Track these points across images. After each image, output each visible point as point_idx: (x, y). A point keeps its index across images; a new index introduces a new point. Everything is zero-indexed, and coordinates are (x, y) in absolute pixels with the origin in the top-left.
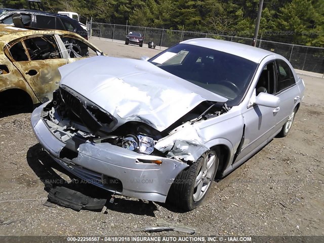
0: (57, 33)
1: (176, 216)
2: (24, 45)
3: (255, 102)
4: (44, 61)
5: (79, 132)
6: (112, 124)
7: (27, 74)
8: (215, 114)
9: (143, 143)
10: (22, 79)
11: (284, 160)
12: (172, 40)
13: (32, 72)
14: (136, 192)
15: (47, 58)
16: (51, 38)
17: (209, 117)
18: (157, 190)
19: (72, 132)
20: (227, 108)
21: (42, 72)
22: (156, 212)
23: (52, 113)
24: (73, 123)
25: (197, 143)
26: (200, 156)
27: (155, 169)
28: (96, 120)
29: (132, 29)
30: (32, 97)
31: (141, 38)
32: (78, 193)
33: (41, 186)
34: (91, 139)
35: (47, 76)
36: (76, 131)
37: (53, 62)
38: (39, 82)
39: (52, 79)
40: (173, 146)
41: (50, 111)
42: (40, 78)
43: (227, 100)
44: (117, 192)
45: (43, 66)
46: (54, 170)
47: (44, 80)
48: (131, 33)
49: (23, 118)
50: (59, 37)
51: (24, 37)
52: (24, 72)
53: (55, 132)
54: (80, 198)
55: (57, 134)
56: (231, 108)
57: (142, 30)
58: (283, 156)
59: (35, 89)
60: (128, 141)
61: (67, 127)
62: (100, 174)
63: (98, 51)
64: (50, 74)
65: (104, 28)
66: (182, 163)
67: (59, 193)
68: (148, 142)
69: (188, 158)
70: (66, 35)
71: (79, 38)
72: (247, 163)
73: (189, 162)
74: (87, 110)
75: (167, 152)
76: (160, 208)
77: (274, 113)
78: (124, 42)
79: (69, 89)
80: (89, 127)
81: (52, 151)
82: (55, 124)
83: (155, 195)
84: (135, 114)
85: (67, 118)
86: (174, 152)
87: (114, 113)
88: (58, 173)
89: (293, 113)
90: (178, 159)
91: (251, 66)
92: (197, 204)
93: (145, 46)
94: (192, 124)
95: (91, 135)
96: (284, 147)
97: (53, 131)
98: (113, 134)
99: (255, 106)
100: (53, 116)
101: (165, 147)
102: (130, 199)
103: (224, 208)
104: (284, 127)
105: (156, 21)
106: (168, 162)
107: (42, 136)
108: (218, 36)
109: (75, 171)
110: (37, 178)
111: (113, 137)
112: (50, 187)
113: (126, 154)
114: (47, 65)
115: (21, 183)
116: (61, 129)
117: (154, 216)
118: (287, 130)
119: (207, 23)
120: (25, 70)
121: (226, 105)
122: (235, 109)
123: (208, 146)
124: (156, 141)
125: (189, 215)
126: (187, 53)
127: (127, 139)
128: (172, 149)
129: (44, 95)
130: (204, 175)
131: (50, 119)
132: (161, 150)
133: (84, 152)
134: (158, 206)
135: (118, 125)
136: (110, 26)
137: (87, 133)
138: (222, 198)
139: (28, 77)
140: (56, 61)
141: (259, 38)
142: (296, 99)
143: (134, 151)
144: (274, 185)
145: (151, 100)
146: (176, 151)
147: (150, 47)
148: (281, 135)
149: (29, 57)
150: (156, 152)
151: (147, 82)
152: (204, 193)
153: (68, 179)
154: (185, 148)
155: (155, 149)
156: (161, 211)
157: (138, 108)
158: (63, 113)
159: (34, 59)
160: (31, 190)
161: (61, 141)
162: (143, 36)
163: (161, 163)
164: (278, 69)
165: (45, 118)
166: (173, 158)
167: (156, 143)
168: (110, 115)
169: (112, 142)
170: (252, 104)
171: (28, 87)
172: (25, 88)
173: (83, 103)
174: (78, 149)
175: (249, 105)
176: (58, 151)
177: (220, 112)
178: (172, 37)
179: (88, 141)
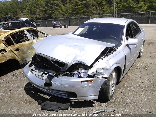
0: (24, 29)
1: (104, 104)
2: (11, 38)
3: (127, 44)
4: (21, 43)
5: (49, 73)
6: (65, 67)
7: (15, 51)
8: (111, 53)
9: (82, 73)
10: (13, 54)
11: (144, 68)
12: (75, 22)
13: (17, 50)
14: (83, 97)
15: (22, 42)
16: (22, 32)
17: (109, 55)
18: (93, 94)
19: (46, 74)
20: (115, 49)
21: (22, 48)
22: (93, 105)
23: (33, 67)
24: (46, 70)
25: (107, 68)
26: (110, 74)
27: (90, 84)
28: (58, 66)
29: (55, 21)
30: (19, 61)
31: (60, 24)
32: (55, 103)
33: (36, 103)
34: (56, 76)
35: (24, 50)
36: (48, 73)
37: (25, 43)
38: (21, 54)
39: (27, 51)
40: (97, 71)
41: (32, 66)
42: (21, 52)
43: (115, 45)
44: (74, 99)
45: (21, 46)
46: (40, 94)
47: (23, 52)
48: (55, 22)
49: (17, 72)
50: (26, 31)
51: (10, 34)
52: (13, 50)
53: (38, 76)
54: (56, 105)
55: (40, 77)
56: (117, 48)
57: (60, 20)
58: (143, 66)
59: (20, 57)
60: (74, 73)
61: (43, 73)
62: (65, 91)
63: (45, 34)
64: (25, 49)
65: (42, 23)
66: (103, 79)
67: (46, 105)
68: (84, 72)
69: (104, 76)
70: (29, 29)
71: (35, 29)
72: (128, 73)
73: (106, 78)
74: (53, 63)
75: (94, 75)
76: (95, 102)
77: (135, 47)
78: (53, 27)
79: (41, 54)
80: (55, 71)
81: (39, 85)
82: (36, 72)
83: (93, 96)
84: (76, 60)
85: (42, 68)
86: (97, 75)
87: (66, 61)
88: (42, 95)
89: (143, 45)
90: (100, 77)
91: (121, 27)
92: (112, 97)
93: (63, 27)
94: (102, 59)
95: (56, 74)
96: (142, 62)
97: (37, 76)
98: (67, 71)
99: (127, 45)
100: (34, 69)
101: (93, 73)
102: (80, 101)
103: (124, 96)
104: (140, 53)
105: (65, 14)
106: (96, 79)
107: (32, 79)
108: (96, 16)
109: (51, 93)
110: (33, 100)
111: (67, 73)
112: (41, 102)
113: (75, 79)
114: (23, 45)
115: (26, 104)
116: (40, 74)
117: (93, 106)
118: (141, 54)
119: (90, 11)
120: (14, 49)
121: (115, 47)
122: (119, 49)
123: (112, 69)
124: (88, 71)
125: (110, 103)
126: (88, 27)
127: (74, 72)
128: (96, 73)
129: (25, 59)
130: (112, 83)
131: (33, 70)
132: (91, 75)
133: (55, 83)
134: (94, 101)
135: (68, 67)
136: (44, 21)
137: (54, 73)
138: (122, 92)
139: (16, 52)
140: (27, 43)
141: (116, 13)
142: (143, 38)
143: (78, 77)
144: (143, 80)
145: (81, 52)
146: (98, 73)
147: (65, 27)
148: (139, 57)
149: (14, 43)
150: (89, 76)
151: (77, 44)
152: (113, 91)
153: (48, 97)
154: (102, 71)
155: (88, 75)
156: (96, 104)
157: (76, 57)
158: (39, 66)
159: (17, 43)
160: (32, 106)
161: (43, 79)
162: (61, 23)
163: (93, 81)
164: (133, 26)
165: (31, 70)
166: (98, 77)
167: (88, 72)
168: (64, 63)
169: (67, 75)
170: (126, 45)
171: (16, 57)
172: (15, 58)
173: (49, 60)
174: (52, 82)
175: (125, 45)
176: (42, 85)
177: (113, 51)
178: (74, 21)
179: (54, 77)
